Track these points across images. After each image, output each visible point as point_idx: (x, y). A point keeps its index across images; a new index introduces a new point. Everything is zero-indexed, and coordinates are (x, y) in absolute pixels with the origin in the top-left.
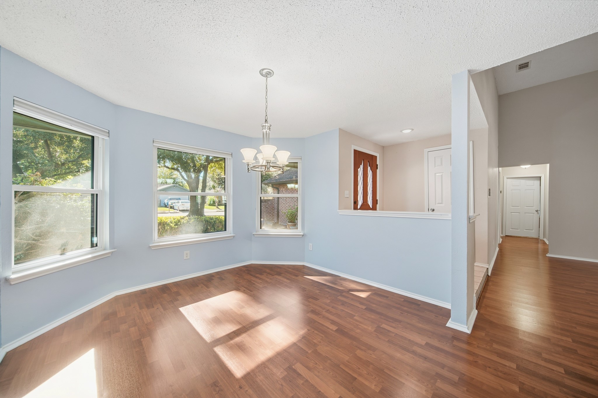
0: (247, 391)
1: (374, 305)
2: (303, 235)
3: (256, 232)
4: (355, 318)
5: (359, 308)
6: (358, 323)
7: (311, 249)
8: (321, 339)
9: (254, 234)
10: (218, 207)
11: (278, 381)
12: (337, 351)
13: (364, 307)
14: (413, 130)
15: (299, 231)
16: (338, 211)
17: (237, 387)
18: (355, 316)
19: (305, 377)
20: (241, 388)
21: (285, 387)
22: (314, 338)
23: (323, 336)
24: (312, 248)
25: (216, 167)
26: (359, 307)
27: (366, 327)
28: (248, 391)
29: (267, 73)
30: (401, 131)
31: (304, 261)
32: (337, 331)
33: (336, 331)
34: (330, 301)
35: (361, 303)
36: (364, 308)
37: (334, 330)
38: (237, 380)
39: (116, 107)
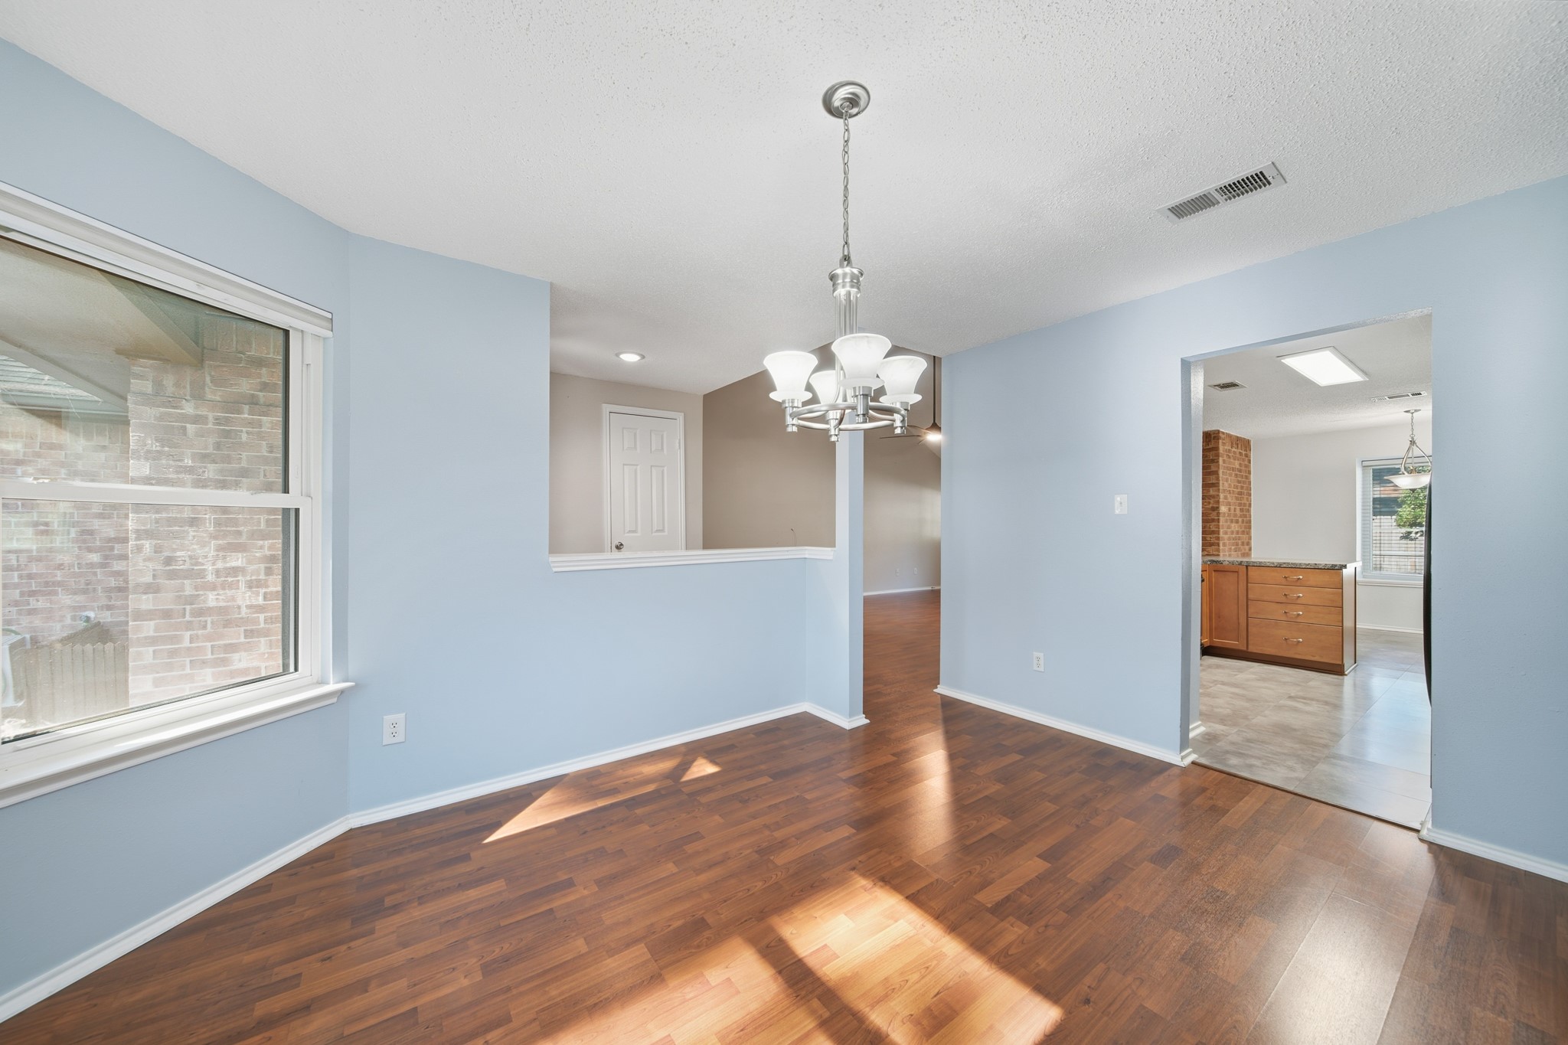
0: (1089, 987)
11: (1038, 932)
14: (643, 357)
17: (1089, 1009)
20: (1089, 1000)
21: (1049, 920)
28: (1088, 984)
29: (848, 100)
30: (617, 355)
38: (1068, 1013)
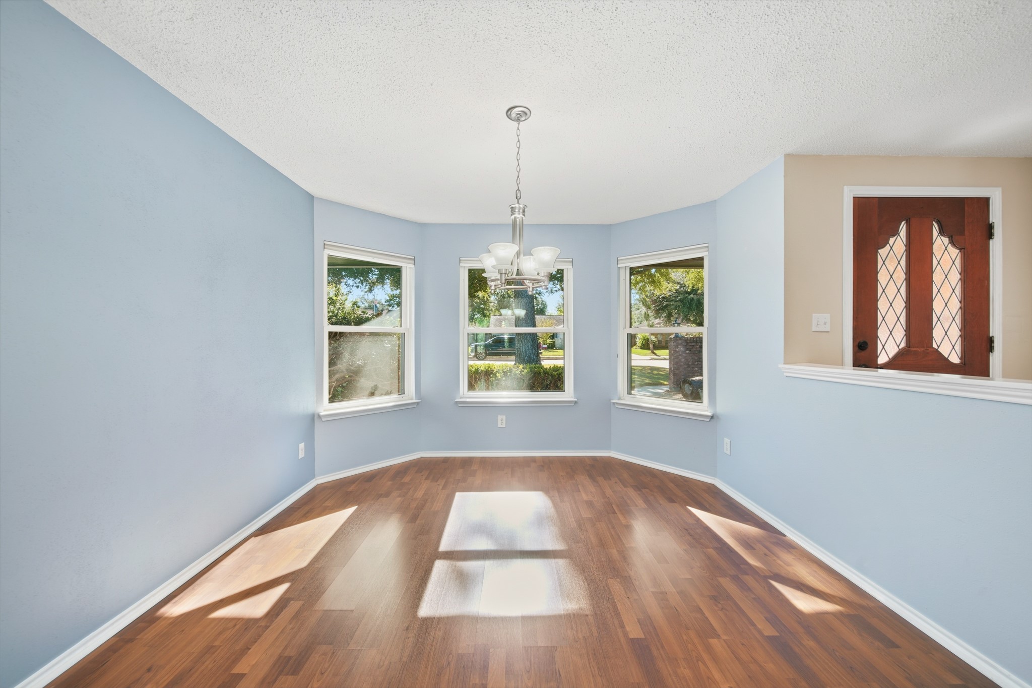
1: (811, 643)
2: (712, 417)
3: (619, 399)
4: (714, 642)
5: (751, 628)
6: (705, 656)
7: (728, 453)
8: (584, 637)
9: (614, 403)
10: (654, 351)
12: (591, 678)
13: (769, 631)
15: (701, 408)
16: (782, 366)
18: (718, 636)
19: (489, 678)
22: (574, 628)
23: (596, 634)
24: (729, 449)
25: (645, 282)
26: (753, 625)
27: (717, 675)
29: (519, 114)
31: (714, 475)
32: (634, 642)
33: (632, 640)
34: (690, 577)
35: (773, 620)
36: (766, 634)
37: (631, 636)
38: (414, 617)
39: (423, 226)
